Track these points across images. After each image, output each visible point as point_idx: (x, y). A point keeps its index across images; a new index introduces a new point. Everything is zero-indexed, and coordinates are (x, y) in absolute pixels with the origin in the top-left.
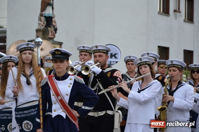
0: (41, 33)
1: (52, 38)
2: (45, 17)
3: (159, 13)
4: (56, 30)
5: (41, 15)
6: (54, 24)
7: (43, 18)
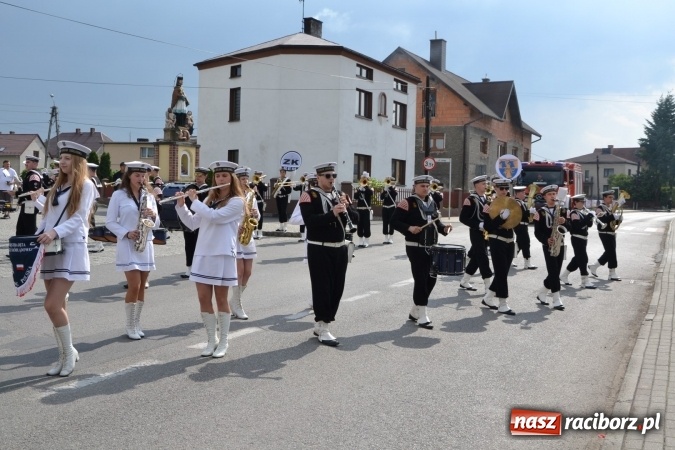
0: (169, 133)
1: (184, 140)
2: (176, 114)
3: (358, 116)
4: (191, 130)
5: (170, 111)
6: (190, 122)
7: (172, 115)
